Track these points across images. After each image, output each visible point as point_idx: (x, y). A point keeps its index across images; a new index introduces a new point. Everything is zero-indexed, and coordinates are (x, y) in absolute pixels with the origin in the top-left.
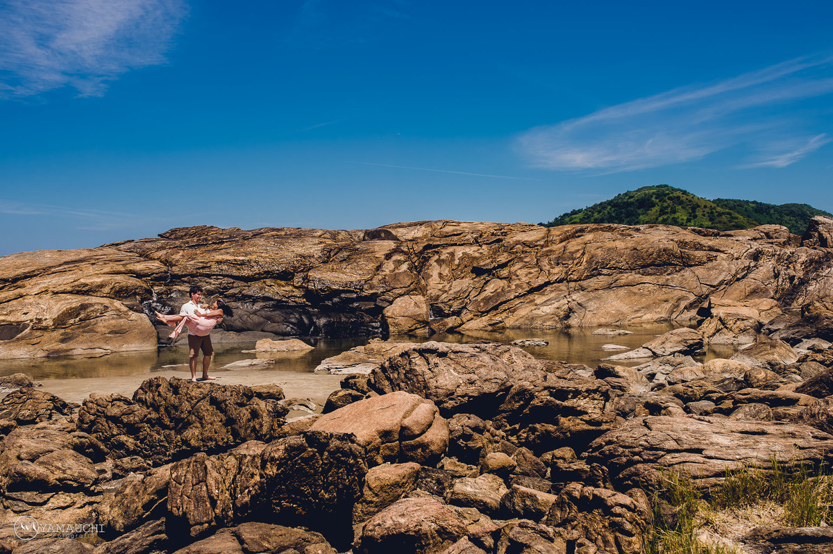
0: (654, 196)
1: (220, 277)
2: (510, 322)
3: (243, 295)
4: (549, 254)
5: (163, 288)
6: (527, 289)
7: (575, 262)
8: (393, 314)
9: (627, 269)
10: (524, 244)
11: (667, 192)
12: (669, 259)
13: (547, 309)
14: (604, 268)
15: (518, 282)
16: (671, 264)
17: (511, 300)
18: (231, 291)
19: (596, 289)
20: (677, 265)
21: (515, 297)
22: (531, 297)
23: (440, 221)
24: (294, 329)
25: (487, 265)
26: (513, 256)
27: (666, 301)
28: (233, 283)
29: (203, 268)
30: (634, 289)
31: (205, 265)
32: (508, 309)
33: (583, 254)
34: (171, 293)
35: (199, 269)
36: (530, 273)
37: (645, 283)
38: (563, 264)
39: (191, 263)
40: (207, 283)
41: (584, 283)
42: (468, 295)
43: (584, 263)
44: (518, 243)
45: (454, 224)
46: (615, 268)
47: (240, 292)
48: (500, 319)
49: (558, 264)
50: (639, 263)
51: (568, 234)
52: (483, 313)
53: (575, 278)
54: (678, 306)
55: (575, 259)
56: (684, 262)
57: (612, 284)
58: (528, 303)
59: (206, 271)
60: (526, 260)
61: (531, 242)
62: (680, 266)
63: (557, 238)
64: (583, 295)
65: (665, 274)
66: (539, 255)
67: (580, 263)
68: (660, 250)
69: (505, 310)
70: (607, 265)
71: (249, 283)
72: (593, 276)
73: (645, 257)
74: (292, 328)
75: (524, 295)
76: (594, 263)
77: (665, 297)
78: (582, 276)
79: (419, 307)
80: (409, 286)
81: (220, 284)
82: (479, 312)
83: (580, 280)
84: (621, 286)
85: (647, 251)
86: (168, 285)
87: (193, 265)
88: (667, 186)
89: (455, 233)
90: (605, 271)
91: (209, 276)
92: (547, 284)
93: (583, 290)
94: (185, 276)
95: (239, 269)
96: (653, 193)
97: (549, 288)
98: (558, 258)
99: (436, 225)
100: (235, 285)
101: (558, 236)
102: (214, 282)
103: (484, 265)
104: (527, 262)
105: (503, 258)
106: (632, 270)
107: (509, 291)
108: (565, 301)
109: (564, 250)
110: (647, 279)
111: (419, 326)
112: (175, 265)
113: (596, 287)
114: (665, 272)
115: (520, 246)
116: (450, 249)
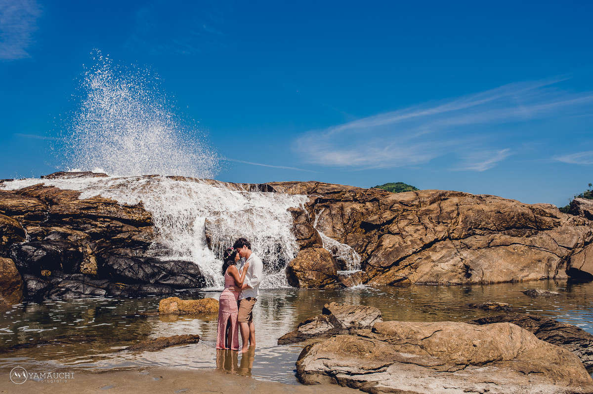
0: (394, 189)
1: (108, 220)
2: (414, 277)
3: (133, 240)
4: (428, 213)
5: (39, 228)
6: (422, 245)
7: (453, 221)
8: (301, 267)
9: (495, 230)
10: (401, 203)
11: (403, 187)
12: (526, 223)
13: (445, 267)
14: (476, 228)
15: (410, 238)
16: (528, 228)
17: (410, 256)
18: (119, 236)
19: (479, 248)
20: (532, 228)
21: (414, 253)
22: (426, 253)
23: (312, 182)
24: (193, 282)
25: (376, 220)
26: (396, 214)
27: (540, 261)
28: (122, 227)
29: (88, 208)
30: (510, 248)
31: (91, 205)
32: (410, 265)
33: (458, 214)
34: (48, 235)
35: (84, 209)
36: (418, 230)
37: (516, 243)
38: (443, 223)
39: (75, 202)
40: (92, 225)
41: (466, 241)
42: (365, 249)
43: (460, 223)
44: (395, 202)
45: (325, 185)
46: (485, 229)
47: (130, 237)
48: (404, 275)
49: (439, 223)
50: (504, 225)
51: (435, 197)
52: (385, 268)
53: (457, 236)
54: (550, 266)
55: (452, 219)
56: (538, 226)
57: (490, 243)
58: (425, 259)
59: (92, 212)
60: (410, 217)
61: (408, 202)
62: (535, 229)
63: (427, 199)
64: (471, 253)
65: (525, 236)
66: (419, 213)
67: (456, 223)
68: (519, 214)
69: (406, 266)
70: (479, 225)
71: (140, 228)
72: (469, 235)
73: (508, 220)
74: (191, 280)
75: (420, 251)
76: (468, 223)
77: (537, 257)
78: (461, 234)
79: (325, 260)
80: (310, 238)
81: (108, 227)
82: (382, 267)
83: (460, 239)
84: (498, 246)
85: (509, 215)
86: (46, 226)
87: (77, 205)
88: (403, 183)
89: (336, 190)
90: (478, 231)
91: (95, 218)
92: (436, 241)
93: (469, 248)
94: (67, 216)
95: (129, 212)
96: (394, 188)
97: (438, 245)
98: (438, 217)
99: (309, 185)
100: (124, 229)
101: (428, 198)
102: (100, 225)
103: (373, 221)
104: (411, 220)
105: (388, 215)
106: (499, 231)
107: (407, 247)
108: (458, 258)
109: (441, 210)
110: (516, 240)
111: (329, 282)
112: (56, 204)
113: (478, 245)
114: (524, 234)
115: (398, 205)
116: (339, 204)
